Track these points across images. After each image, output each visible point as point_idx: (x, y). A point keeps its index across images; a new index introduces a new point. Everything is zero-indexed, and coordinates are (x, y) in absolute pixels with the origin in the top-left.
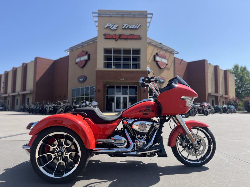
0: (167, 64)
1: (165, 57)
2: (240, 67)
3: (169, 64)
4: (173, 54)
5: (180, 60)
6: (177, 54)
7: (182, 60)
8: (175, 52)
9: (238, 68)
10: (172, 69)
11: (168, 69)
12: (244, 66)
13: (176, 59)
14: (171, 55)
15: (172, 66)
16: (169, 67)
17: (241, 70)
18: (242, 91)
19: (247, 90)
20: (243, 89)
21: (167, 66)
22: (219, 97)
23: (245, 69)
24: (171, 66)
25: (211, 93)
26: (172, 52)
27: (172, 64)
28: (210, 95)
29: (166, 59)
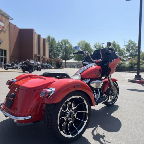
0: (3, 28)
1: (2, 20)
2: (51, 37)
3: (6, 28)
4: (9, 19)
5: (14, 25)
6: (12, 20)
7: (15, 26)
8: (10, 18)
9: (50, 38)
10: (7, 32)
11: (5, 32)
12: (53, 38)
13: (10, 24)
14: (7, 20)
15: (8, 29)
16: (5, 30)
17: (52, 40)
18: (52, 54)
19: (55, 53)
20: (52, 53)
21: (3, 29)
22: (40, 58)
23: (54, 39)
24: (6, 30)
25: (36, 54)
26: (7, 17)
27: (7, 27)
28: (36, 56)
29: (3, 23)
